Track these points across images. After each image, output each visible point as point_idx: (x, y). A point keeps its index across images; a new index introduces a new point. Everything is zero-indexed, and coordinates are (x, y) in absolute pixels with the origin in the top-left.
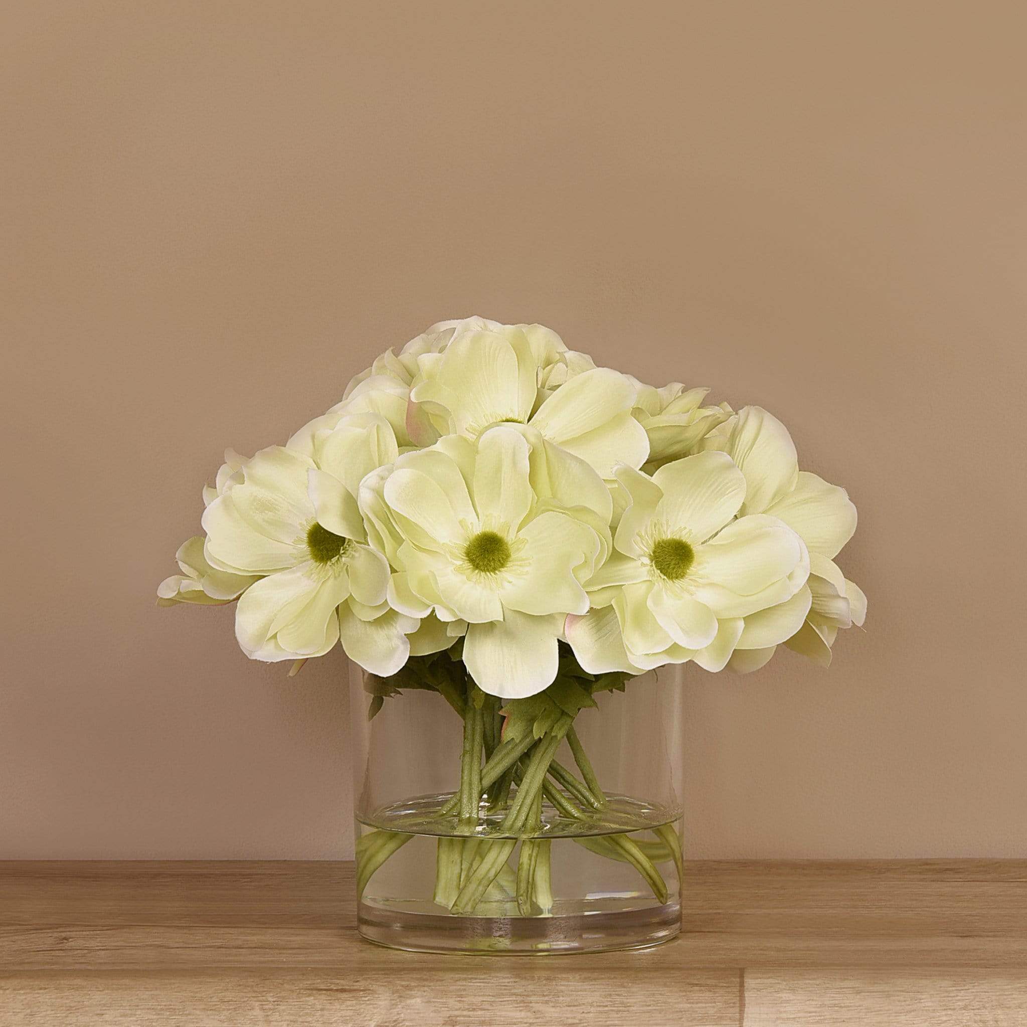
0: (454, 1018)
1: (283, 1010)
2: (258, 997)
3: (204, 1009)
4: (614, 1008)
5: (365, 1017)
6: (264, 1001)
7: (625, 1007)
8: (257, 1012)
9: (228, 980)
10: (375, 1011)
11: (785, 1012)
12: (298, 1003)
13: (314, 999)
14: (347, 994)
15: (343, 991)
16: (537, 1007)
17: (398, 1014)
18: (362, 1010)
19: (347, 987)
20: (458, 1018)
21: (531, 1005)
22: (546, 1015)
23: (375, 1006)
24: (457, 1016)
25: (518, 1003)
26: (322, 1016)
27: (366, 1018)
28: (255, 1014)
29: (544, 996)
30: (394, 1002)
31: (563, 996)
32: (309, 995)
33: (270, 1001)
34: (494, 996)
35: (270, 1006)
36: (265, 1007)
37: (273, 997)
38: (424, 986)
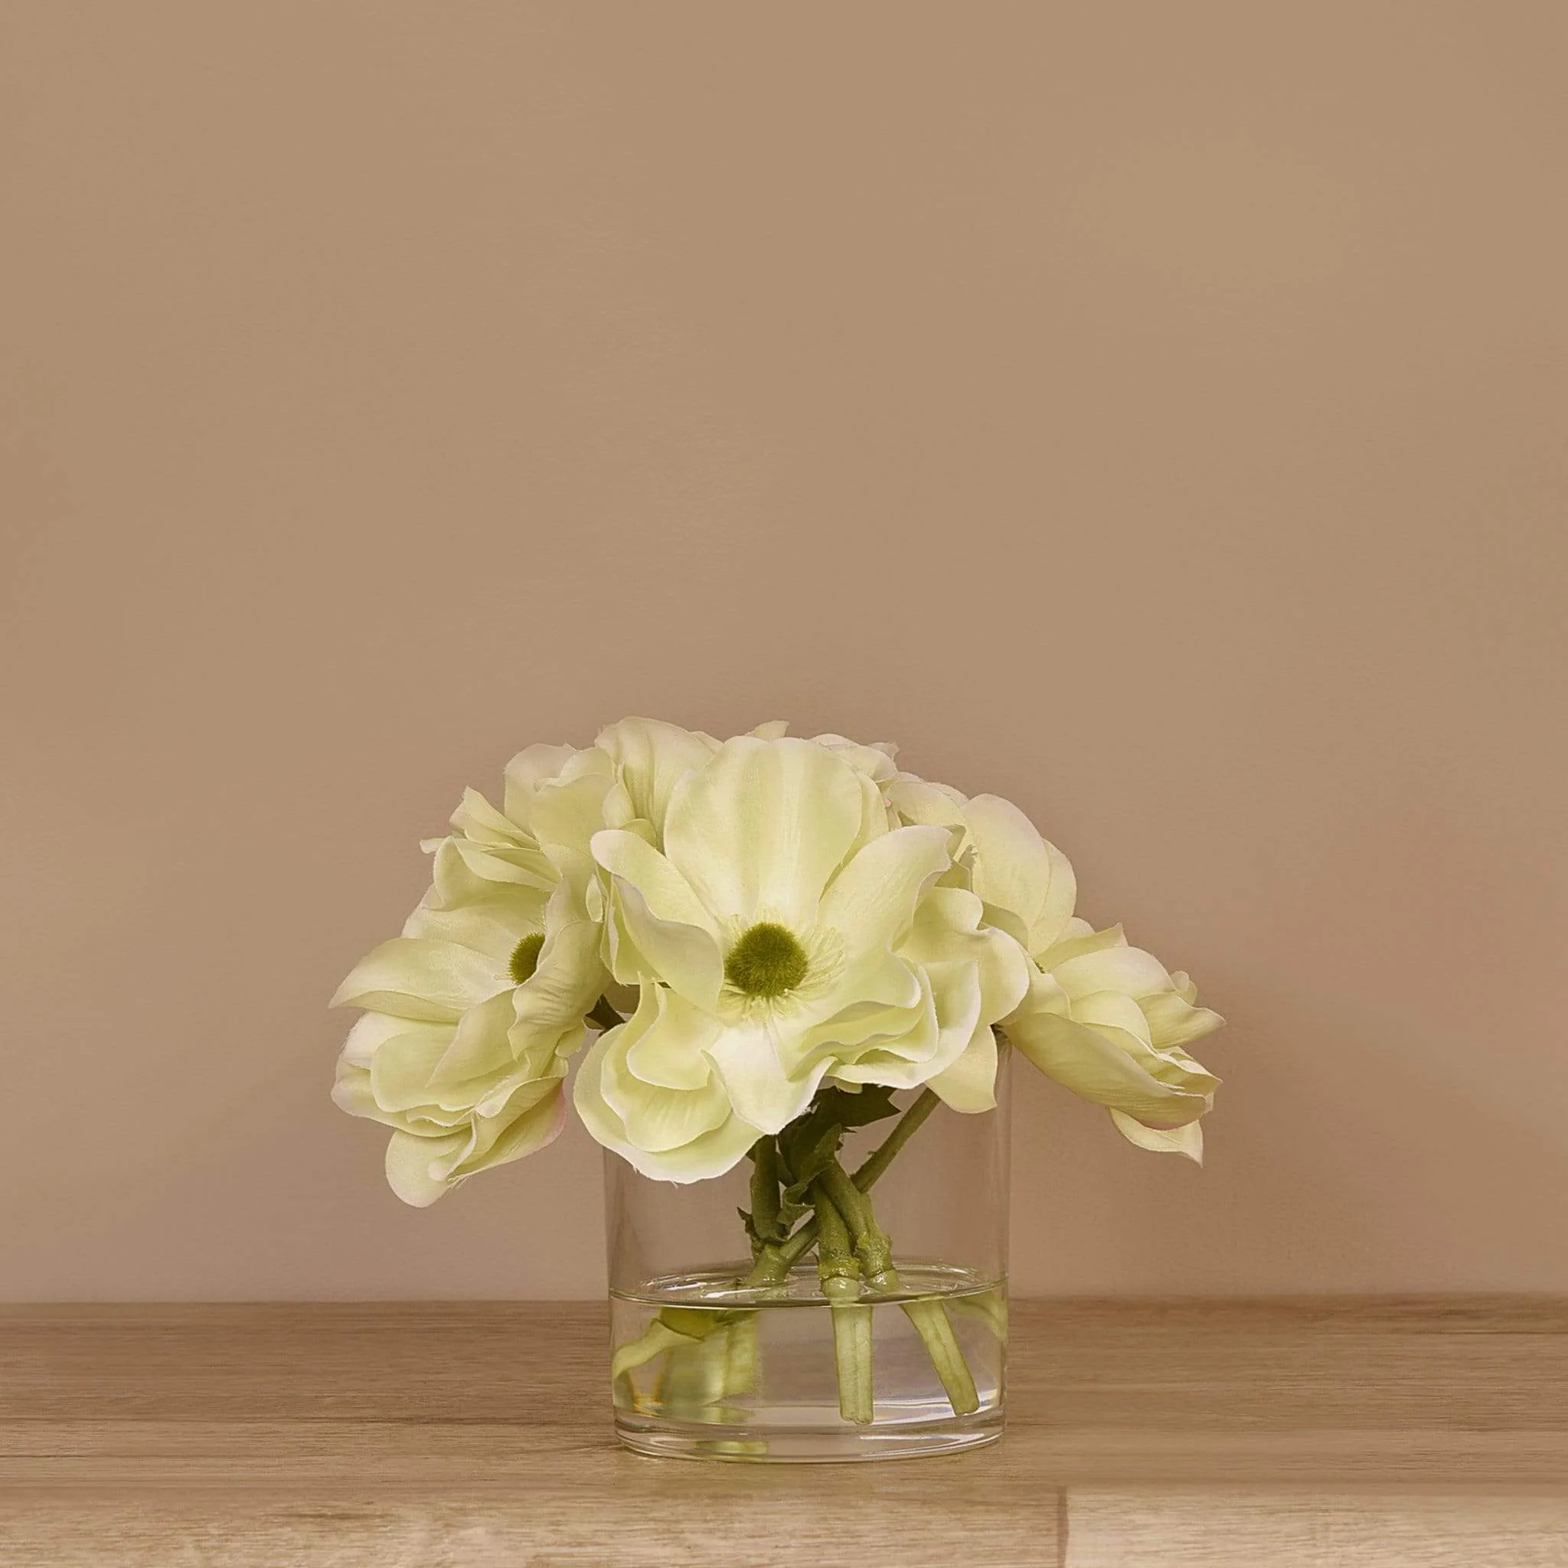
0: (545, 1559)
1: (236, 1548)
2: (192, 1528)
3: (95, 1548)
4: (834, 1540)
5: (384, 1558)
6: (203, 1535)
7: (852, 1537)
8: (190, 1553)
9: (136, 1503)
10: (402, 1548)
11: (1140, 1542)
12: (264, 1537)
13: (293, 1531)
14: (351, 1523)
15: (344, 1517)
16: (692, 1538)
17: (443, 1552)
18: (379, 1547)
19: (351, 1512)
20: (552, 1559)
21: (682, 1536)
22: (710, 1552)
23: (402, 1540)
24: (550, 1555)
25: (659, 1533)
26: (307, 1557)
27: (386, 1561)
28: (186, 1556)
29: (706, 1521)
30: (436, 1534)
31: (740, 1522)
32: (283, 1525)
33: (213, 1535)
34: (616, 1523)
35: (214, 1543)
36: (203, 1544)
37: (218, 1528)
38: (490, 1508)
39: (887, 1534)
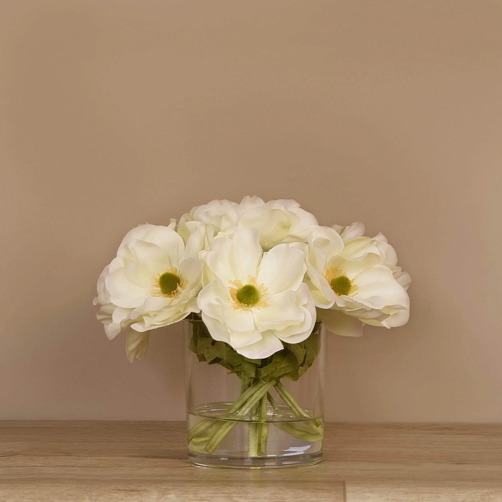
1: (101, 500)
2: (88, 493)
3: (59, 499)
6: (91, 495)
9: (71, 485)
12: (109, 496)
13: (118, 495)
14: (135, 492)
15: (132, 491)
16: (236, 499)
19: (135, 489)
21: (233, 498)
23: (150, 498)
25: (226, 497)
29: (240, 494)
30: (160, 496)
31: (250, 494)
32: (115, 493)
33: (94, 496)
34: (213, 494)
35: (94, 498)
36: (92, 498)
37: (95, 493)
38: (176, 489)
39: (293, 499)
